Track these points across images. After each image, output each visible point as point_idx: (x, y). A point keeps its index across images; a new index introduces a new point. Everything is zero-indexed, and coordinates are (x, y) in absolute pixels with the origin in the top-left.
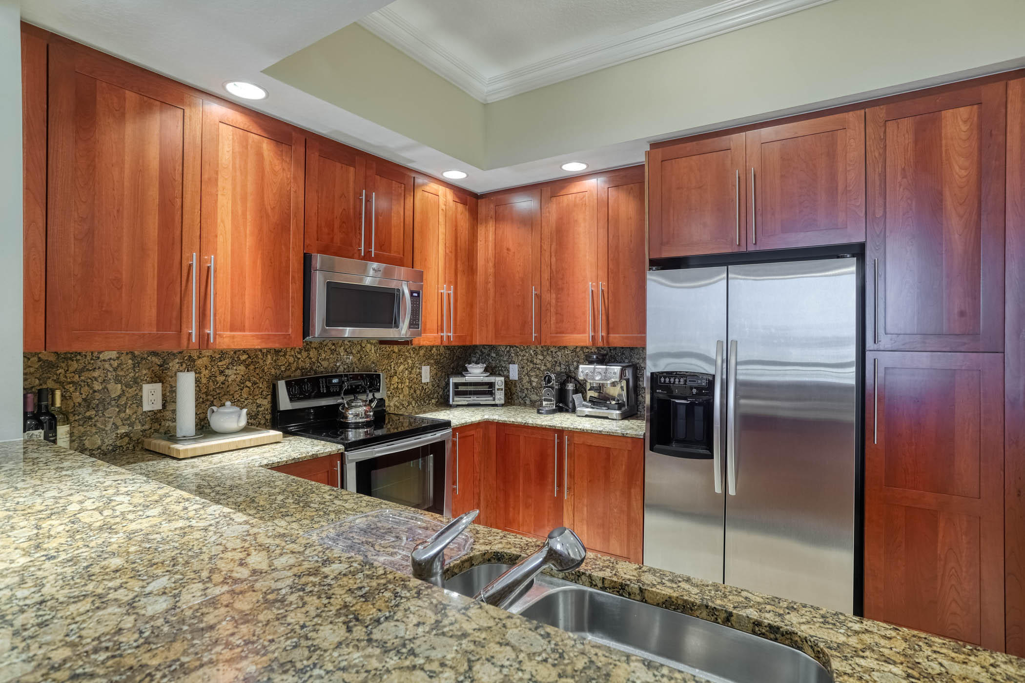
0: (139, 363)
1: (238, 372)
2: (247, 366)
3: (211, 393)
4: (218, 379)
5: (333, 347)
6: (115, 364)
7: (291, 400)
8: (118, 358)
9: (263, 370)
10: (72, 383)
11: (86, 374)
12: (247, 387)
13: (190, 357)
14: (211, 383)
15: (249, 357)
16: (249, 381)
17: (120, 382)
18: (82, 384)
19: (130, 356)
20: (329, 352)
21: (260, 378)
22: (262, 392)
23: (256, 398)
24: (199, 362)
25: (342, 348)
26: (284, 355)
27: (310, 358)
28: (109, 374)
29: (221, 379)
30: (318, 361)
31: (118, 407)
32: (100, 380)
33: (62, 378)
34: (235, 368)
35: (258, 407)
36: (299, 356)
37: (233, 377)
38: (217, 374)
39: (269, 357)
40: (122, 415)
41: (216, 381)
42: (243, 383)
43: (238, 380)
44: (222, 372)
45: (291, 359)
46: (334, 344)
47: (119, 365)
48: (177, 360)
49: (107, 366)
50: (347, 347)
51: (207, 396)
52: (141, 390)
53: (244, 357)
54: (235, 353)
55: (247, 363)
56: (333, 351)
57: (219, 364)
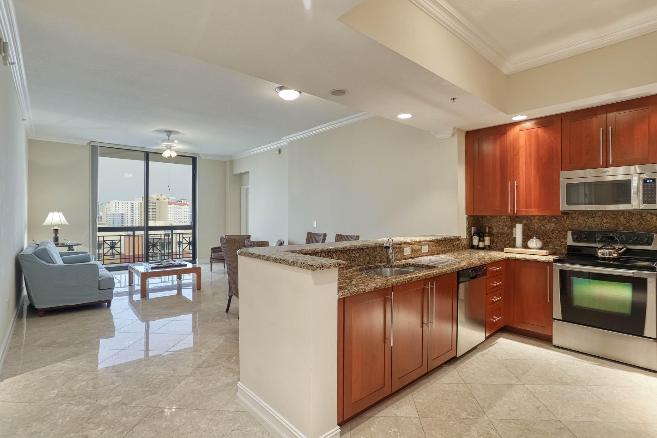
0: (512, 220)
1: (551, 226)
2: (556, 224)
3: (539, 234)
4: (542, 228)
5: (614, 216)
6: (505, 220)
7: (574, 241)
8: (506, 218)
9: (565, 226)
10: (494, 225)
11: (498, 223)
12: (556, 233)
13: (530, 219)
14: (539, 230)
15: (557, 220)
16: (557, 230)
17: (507, 226)
18: (497, 226)
19: (510, 218)
20: (610, 219)
21: (563, 229)
22: (564, 236)
23: (561, 238)
24: (534, 221)
25: (622, 217)
26: (577, 220)
27: (596, 222)
28: (504, 223)
29: (543, 228)
30: (601, 224)
31: (506, 234)
32: (501, 225)
33: (492, 224)
34: (550, 224)
35: (561, 242)
36: (587, 220)
37: (549, 228)
38: (542, 226)
39: (568, 220)
40: (507, 237)
41: (541, 229)
42: (554, 231)
43: (551, 229)
44: (543, 226)
45: (582, 222)
46: (614, 214)
47: (507, 220)
48: (525, 220)
49: (503, 221)
50: (626, 216)
51: (537, 234)
52: (513, 230)
53: (555, 220)
54: (550, 218)
55: (556, 222)
56: (613, 219)
57: (543, 222)
